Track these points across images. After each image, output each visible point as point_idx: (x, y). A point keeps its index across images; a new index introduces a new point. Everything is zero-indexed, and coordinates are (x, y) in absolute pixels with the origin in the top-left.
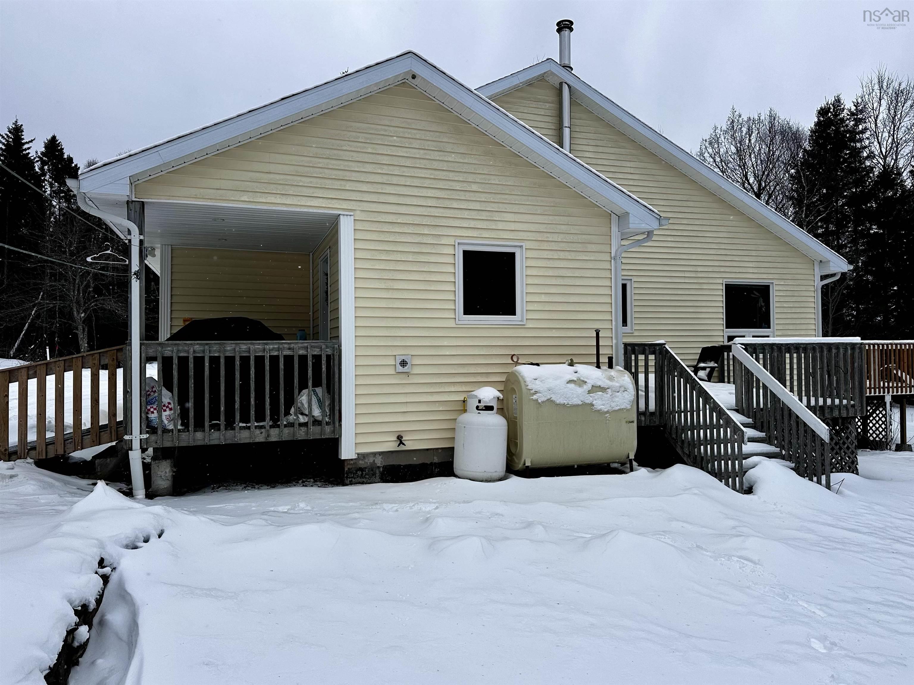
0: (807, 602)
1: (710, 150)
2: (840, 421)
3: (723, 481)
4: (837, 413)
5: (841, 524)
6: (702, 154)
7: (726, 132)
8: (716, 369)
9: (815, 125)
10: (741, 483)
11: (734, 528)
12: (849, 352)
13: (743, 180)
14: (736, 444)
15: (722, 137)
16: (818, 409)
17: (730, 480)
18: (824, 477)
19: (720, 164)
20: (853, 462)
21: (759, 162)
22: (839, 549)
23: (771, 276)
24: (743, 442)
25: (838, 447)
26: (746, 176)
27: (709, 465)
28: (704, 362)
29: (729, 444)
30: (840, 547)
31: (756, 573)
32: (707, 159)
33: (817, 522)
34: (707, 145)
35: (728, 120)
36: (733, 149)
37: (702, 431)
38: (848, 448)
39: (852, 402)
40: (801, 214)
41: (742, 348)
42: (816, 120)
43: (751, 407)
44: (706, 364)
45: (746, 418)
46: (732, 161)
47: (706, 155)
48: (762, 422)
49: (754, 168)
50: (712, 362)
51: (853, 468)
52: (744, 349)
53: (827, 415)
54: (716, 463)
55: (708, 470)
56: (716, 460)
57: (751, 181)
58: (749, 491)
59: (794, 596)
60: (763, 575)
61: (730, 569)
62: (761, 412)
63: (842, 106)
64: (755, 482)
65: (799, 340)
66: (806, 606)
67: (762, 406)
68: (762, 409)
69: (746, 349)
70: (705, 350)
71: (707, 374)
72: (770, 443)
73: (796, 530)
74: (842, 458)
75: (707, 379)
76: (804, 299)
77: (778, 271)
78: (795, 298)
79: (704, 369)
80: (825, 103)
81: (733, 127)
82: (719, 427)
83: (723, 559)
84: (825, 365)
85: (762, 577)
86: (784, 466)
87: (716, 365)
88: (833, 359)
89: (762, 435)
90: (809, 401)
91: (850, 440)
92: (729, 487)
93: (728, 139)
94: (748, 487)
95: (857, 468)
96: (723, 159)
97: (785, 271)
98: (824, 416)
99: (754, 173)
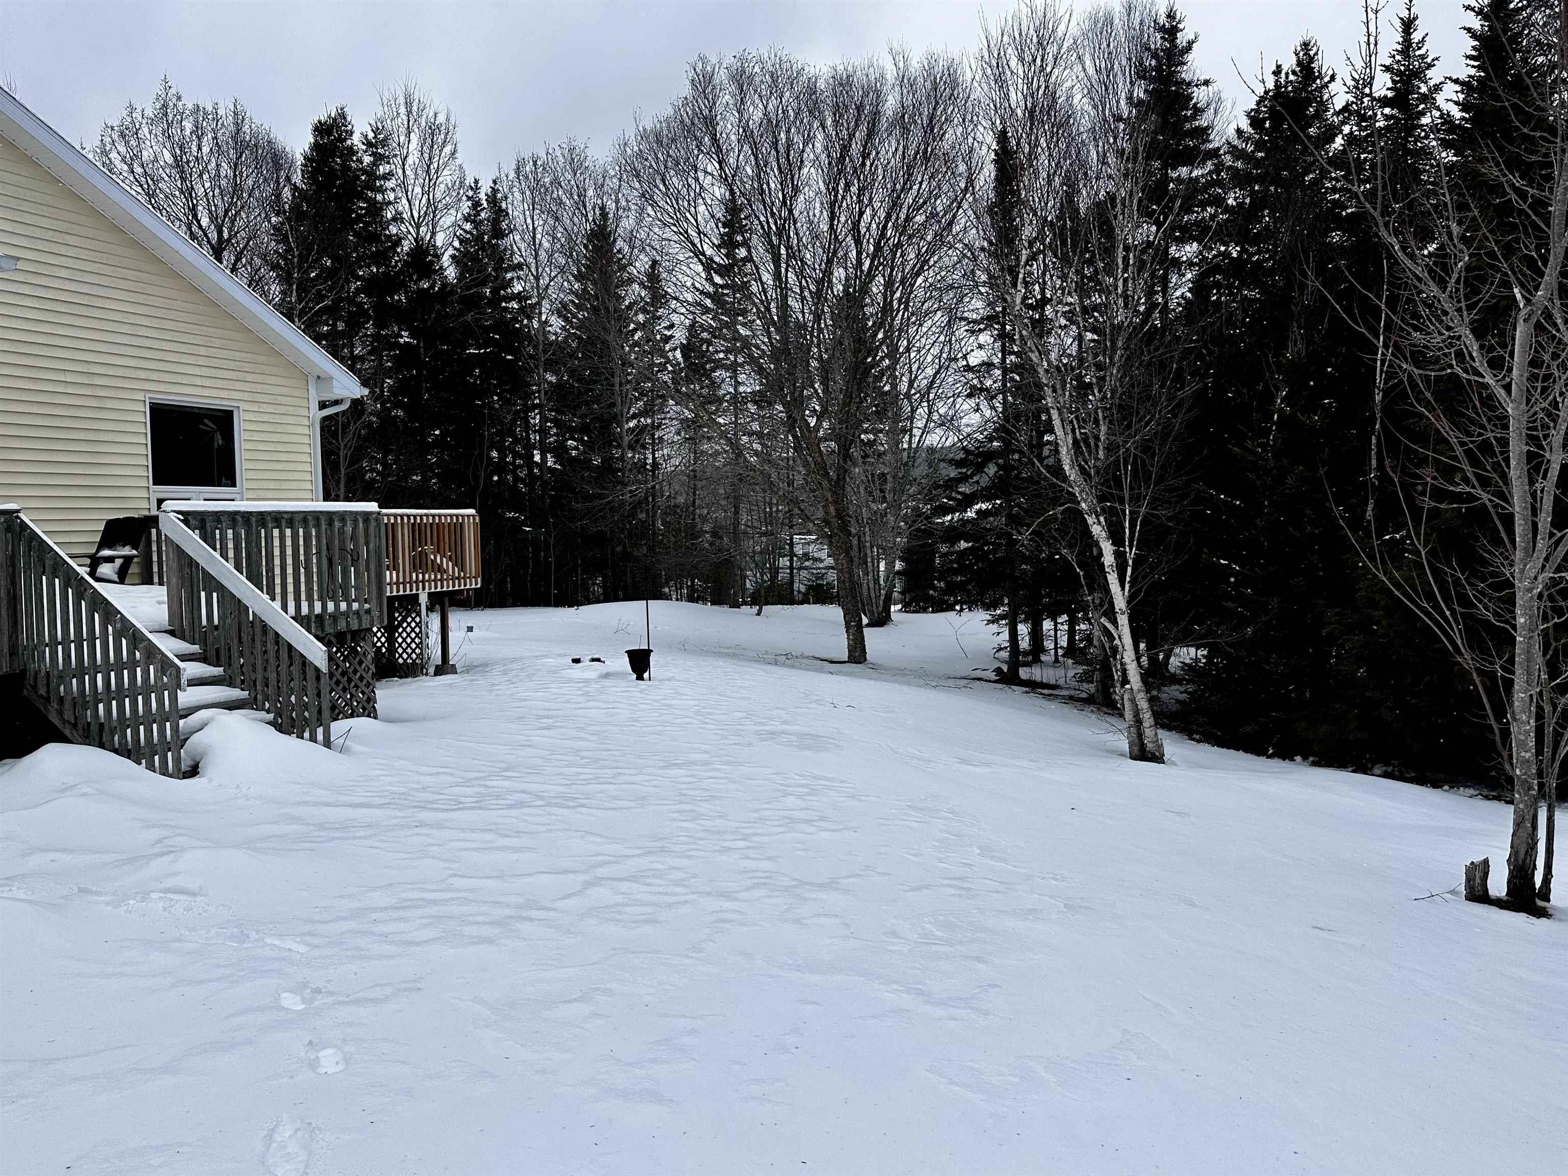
0: (280, 936)
1: (122, 149)
2: (349, 637)
3: (144, 761)
4: (344, 624)
5: (344, 798)
6: (104, 153)
7: (152, 122)
8: (135, 560)
9: (312, 149)
10: (177, 760)
11: (159, 841)
12: (361, 525)
13: (188, 219)
14: (166, 693)
15: (146, 130)
16: (313, 619)
17: (157, 758)
18: (320, 731)
19: (143, 179)
20: (369, 700)
21: (217, 191)
22: (338, 838)
23: (235, 395)
24: (179, 686)
25: (346, 679)
26: (194, 210)
27: (116, 738)
28: (110, 547)
29: (153, 695)
30: (340, 835)
31: (194, 910)
32: (116, 163)
33: (306, 803)
34: (115, 136)
35: (157, 99)
36: (169, 159)
37: (99, 676)
38: (362, 678)
39: (367, 606)
40: (291, 296)
41: (179, 519)
42: (312, 141)
43: (196, 624)
44: (115, 550)
45: (188, 645)
46: (167, 178)
47: (113, 155)
48: (218, 651)
49: (208, 200)
50: (128, 548)
51: (368, 709)
52: (182, 521)
53: (329, 629)
54: (129, 731)
55: (114, 745)
56: (128, 727)
57: (205, 222)
58: (193, 771)
59: (258, 932)
60: (206, 911)
61: (144, 915)
62: (216, 633)
63: (350, 127)
64: (202, 756)
65: (280, 506)
66: (277, 943)
67: (216, 622)
68: (216, 628)
69: (186, 522)
70: (111, 525)
71: (117, 570)
72: (231, 684)
73: (271, 823)
74: (352, 696)
75: (117, 580)
76: (293, 438)
77: (247, 387)
78: (278, 435)
79: (110, 559)
80: (326, 116)
81: (166, 115)
82: (133, 664)
83: (132, 902)
84: (325, 548)
85: (205, 914)
86: (255, 719)
87: (134, 552)
88: (337, 536)
89: (218, 671)
90: (298, 607)
91: (364, 665)
92: (154, 771)
93: (156, 135)
94: (190, 766)
95: (374, 708)
96: (149, 172)
97: (259, 388)
98: (323, 630)
99: (209, 210)
